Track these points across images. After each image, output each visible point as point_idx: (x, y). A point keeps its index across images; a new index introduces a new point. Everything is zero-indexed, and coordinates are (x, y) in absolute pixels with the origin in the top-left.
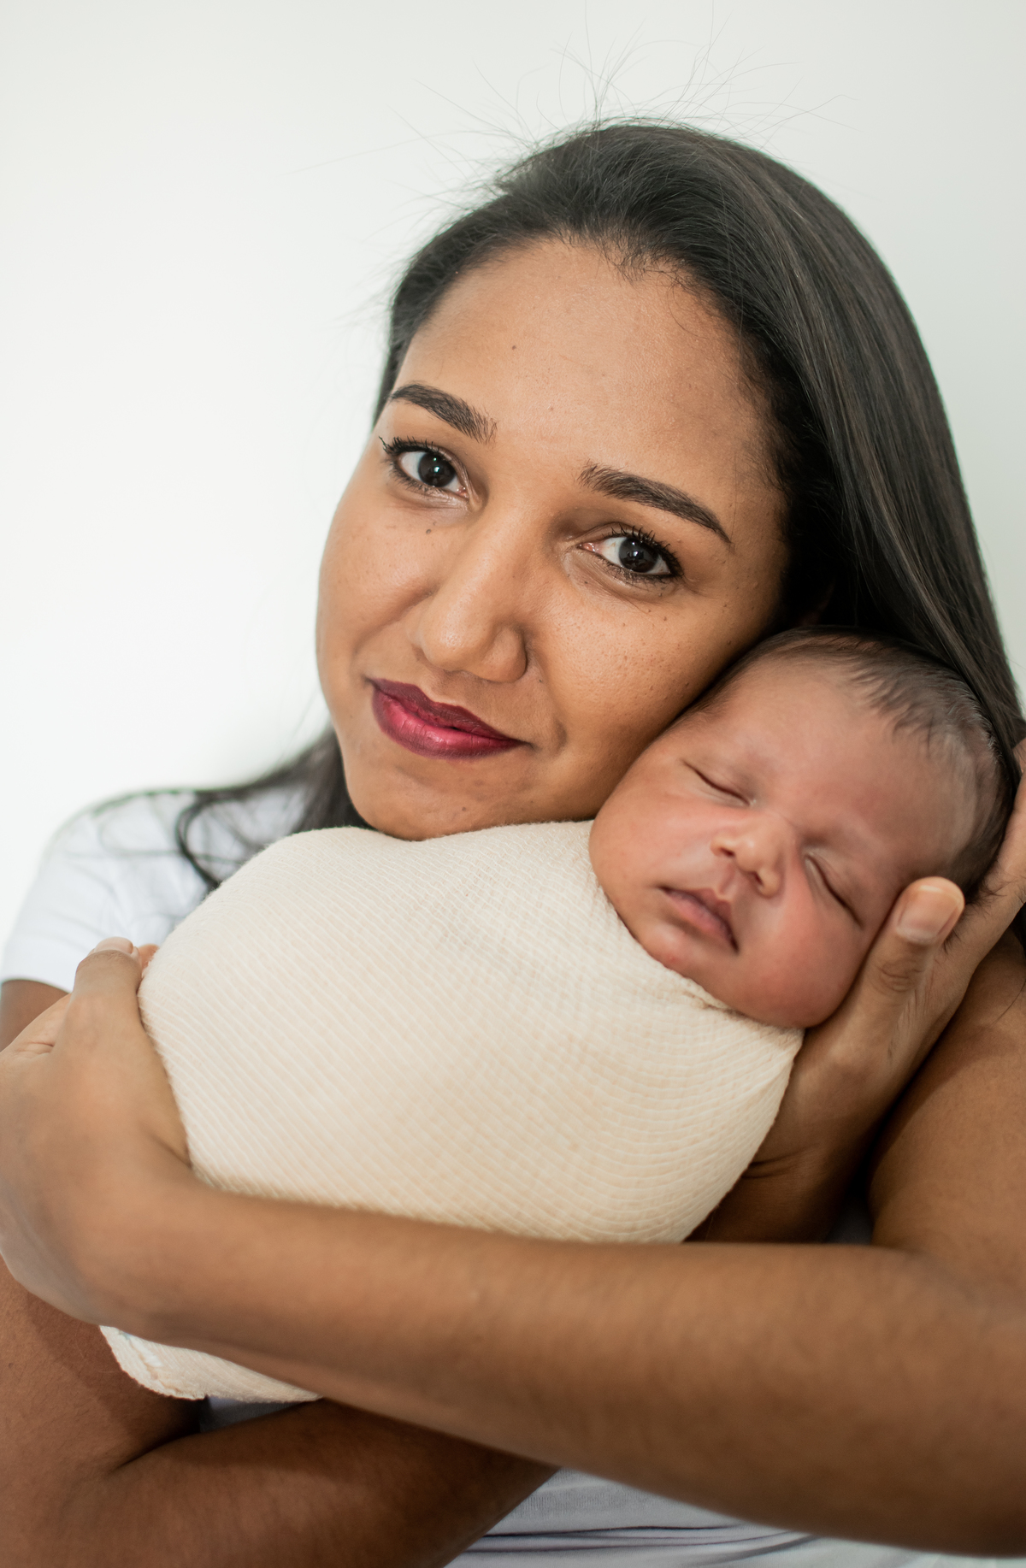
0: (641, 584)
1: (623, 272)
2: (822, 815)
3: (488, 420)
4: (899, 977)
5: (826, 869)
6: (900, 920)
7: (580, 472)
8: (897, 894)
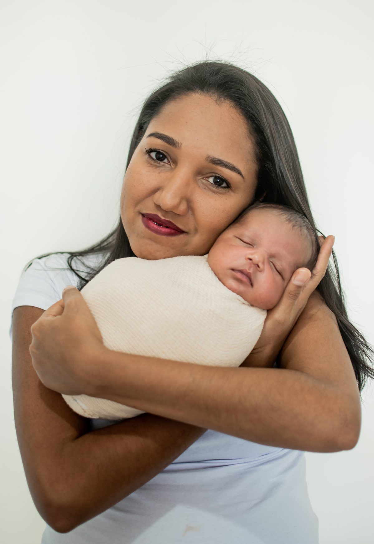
0: (220, 189)
1: (216, 103)
2: (274, 250)
3: (179, 143)
4: (294, 295)
5: (275, 264)
6: (294, 279)
7: (205, 157)
8: (293, 273)
